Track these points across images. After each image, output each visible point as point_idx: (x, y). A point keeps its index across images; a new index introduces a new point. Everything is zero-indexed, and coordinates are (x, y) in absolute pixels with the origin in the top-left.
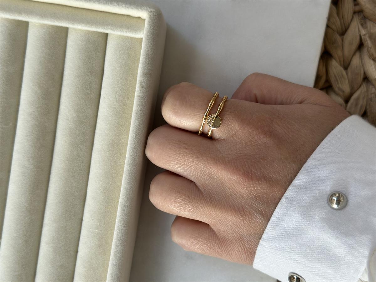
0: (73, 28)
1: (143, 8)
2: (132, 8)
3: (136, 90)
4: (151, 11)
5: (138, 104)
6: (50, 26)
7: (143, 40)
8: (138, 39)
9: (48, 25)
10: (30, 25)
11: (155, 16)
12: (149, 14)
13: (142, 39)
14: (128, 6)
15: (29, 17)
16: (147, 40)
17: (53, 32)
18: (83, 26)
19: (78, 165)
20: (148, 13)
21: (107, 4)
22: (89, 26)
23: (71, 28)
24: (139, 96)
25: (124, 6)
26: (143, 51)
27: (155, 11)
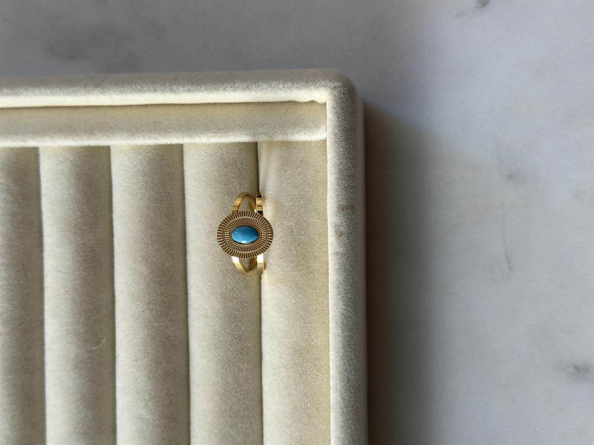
0: (192, 144)
1: (318, 85)
2: (298, 88)
3: (329, 241)
4: (335, 87)
5: (339, 269)
6: (148, 146)
7: (329, 143)
8: (316, 142)
9: (145, 146)
10: (113, 151)
11: (344, 94)
12: (331, 93)
13: (325, 140)
14: (289, 85)
15: (108, 137)
16: (336, 142)
17: (157, 157)
18: (210, 137)
19: (240, 400)
20: (329, 90)
21: (249, 89)
22: (220, 134)
23: (188, 144)
24: (337, 253)
25: (281, 86)
26: (331, 166)
27: (342, 86)
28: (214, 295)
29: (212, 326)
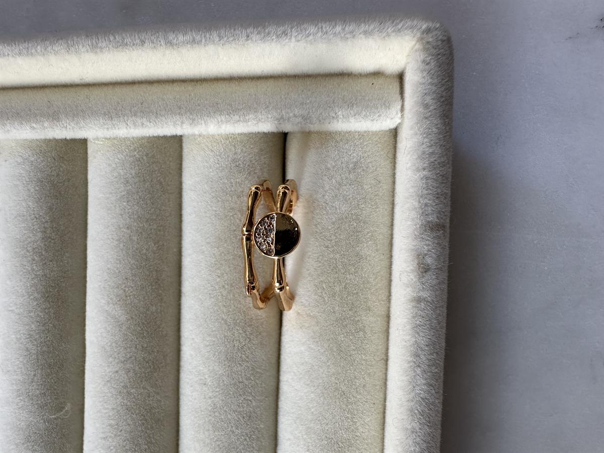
0: (195, 136)
13: (395, 133)
17: (145, 159)
28: (215, 354)
29: (210, 398)
